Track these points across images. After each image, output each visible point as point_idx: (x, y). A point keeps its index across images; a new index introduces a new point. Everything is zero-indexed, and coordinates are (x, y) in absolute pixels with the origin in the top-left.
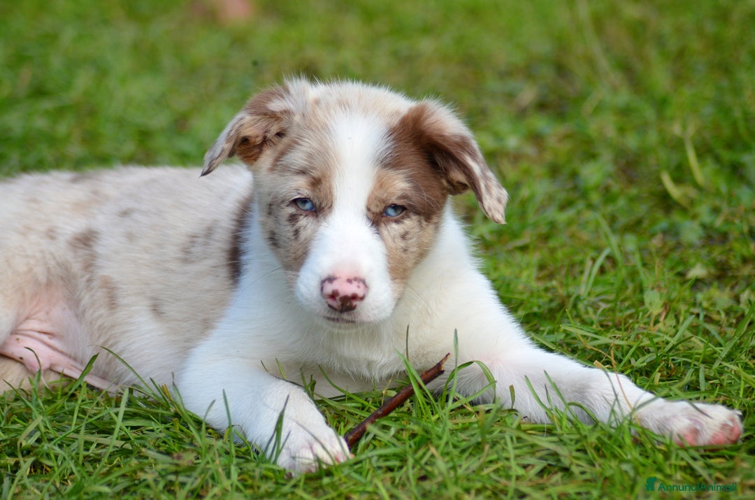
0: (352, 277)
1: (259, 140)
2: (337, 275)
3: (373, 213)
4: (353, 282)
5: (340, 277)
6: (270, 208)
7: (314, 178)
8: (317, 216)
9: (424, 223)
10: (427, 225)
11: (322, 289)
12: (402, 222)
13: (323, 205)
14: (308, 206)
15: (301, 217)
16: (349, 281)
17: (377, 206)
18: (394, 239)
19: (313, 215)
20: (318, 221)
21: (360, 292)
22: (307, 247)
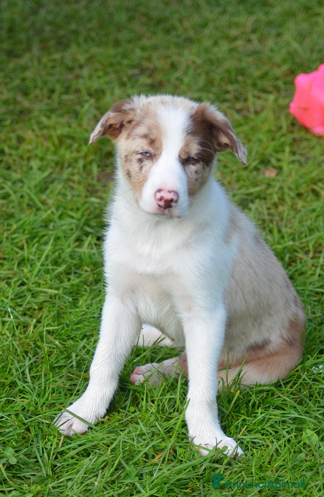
0: (171, 190)
1: (118, 126)
2: (163, 188)
3: (182, 159)
4: (172, 192)
5: (164, 190)
6: (126, 158)
7: (151, 139)
8: (152, 159)
9: (206, 166)
10: (207, 168)
11: (155, 196)
12: (195, 165)
13: (156, 153)
14: (148, 155)
15: (144, 160)
16: (170, 192)
17: (184, 155)
18: (191, 173)
19: (150, 159)
20: (153, 162)
21: (175, 198)
22: (146, 176)
